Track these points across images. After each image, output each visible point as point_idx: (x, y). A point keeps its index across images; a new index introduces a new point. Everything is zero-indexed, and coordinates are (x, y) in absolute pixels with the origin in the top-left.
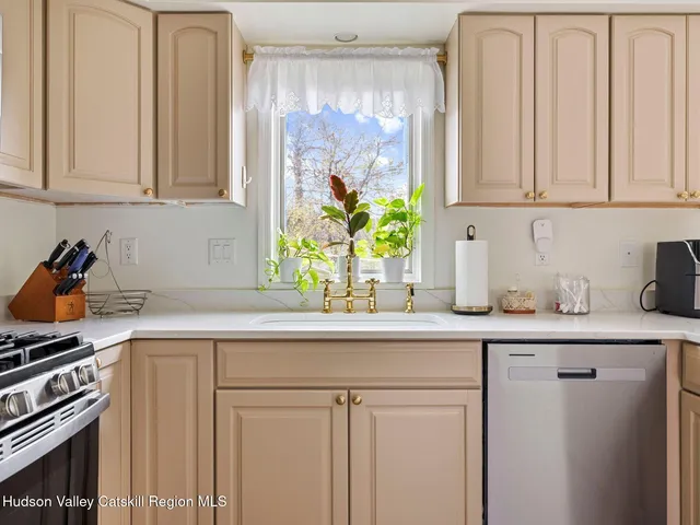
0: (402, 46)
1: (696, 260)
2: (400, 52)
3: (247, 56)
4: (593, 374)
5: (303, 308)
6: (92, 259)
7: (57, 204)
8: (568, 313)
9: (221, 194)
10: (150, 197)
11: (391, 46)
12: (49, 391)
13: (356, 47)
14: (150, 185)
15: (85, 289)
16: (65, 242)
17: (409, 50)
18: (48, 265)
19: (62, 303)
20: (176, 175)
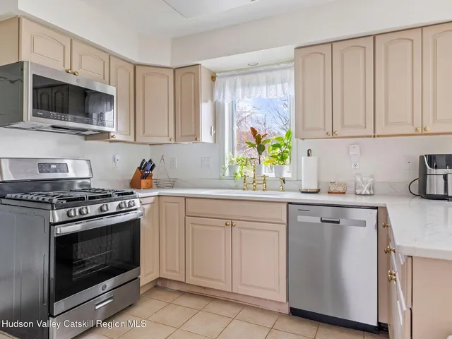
0: (278, 64)
1: (428, 167)
2: (278, 67)
3: (213, 78)
4: (338, 222)
5: (236, 188)
6: (154, 166)
7: (150, 145)
8: (359, 194)
9: (196, 139)
10: (173, 141)
11: (273, 65)
12: (120, 206)
13: (258, 67)
14: (173, 137)
15: (153, 178)
16: (144, 160)
17: (282, 65)
18: (140, 168)
19: (144, 182)
20: (182, 133)
